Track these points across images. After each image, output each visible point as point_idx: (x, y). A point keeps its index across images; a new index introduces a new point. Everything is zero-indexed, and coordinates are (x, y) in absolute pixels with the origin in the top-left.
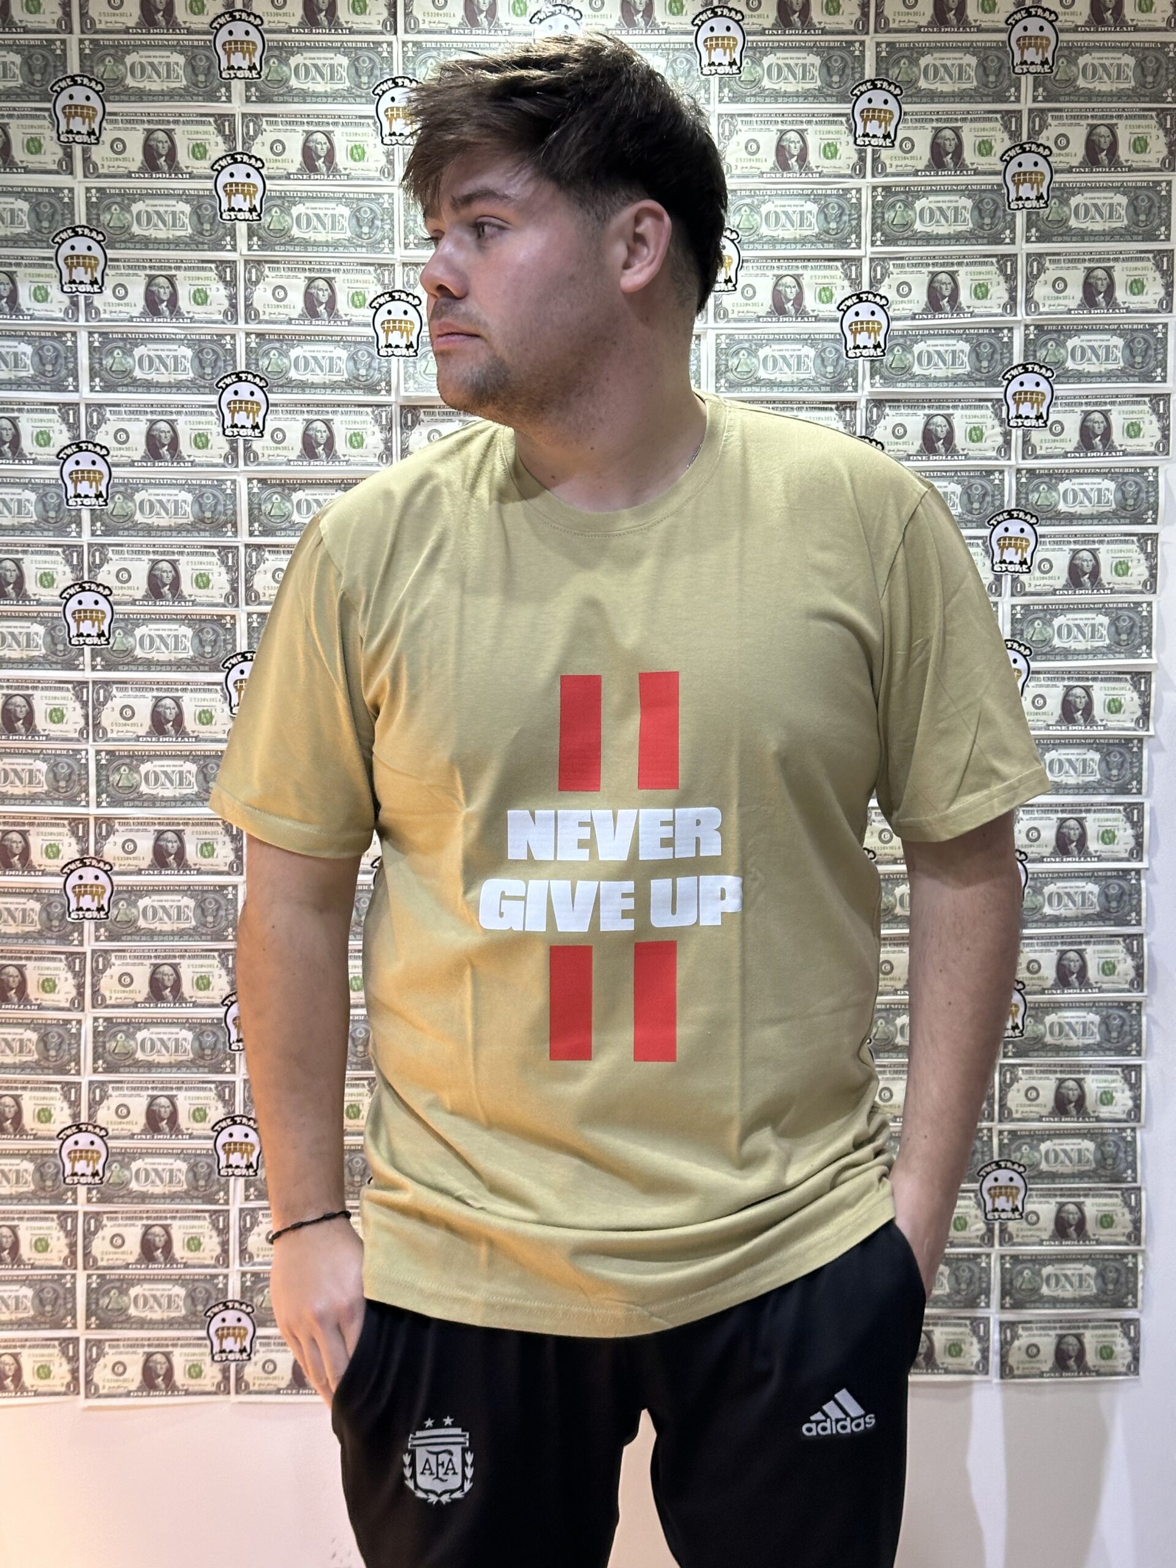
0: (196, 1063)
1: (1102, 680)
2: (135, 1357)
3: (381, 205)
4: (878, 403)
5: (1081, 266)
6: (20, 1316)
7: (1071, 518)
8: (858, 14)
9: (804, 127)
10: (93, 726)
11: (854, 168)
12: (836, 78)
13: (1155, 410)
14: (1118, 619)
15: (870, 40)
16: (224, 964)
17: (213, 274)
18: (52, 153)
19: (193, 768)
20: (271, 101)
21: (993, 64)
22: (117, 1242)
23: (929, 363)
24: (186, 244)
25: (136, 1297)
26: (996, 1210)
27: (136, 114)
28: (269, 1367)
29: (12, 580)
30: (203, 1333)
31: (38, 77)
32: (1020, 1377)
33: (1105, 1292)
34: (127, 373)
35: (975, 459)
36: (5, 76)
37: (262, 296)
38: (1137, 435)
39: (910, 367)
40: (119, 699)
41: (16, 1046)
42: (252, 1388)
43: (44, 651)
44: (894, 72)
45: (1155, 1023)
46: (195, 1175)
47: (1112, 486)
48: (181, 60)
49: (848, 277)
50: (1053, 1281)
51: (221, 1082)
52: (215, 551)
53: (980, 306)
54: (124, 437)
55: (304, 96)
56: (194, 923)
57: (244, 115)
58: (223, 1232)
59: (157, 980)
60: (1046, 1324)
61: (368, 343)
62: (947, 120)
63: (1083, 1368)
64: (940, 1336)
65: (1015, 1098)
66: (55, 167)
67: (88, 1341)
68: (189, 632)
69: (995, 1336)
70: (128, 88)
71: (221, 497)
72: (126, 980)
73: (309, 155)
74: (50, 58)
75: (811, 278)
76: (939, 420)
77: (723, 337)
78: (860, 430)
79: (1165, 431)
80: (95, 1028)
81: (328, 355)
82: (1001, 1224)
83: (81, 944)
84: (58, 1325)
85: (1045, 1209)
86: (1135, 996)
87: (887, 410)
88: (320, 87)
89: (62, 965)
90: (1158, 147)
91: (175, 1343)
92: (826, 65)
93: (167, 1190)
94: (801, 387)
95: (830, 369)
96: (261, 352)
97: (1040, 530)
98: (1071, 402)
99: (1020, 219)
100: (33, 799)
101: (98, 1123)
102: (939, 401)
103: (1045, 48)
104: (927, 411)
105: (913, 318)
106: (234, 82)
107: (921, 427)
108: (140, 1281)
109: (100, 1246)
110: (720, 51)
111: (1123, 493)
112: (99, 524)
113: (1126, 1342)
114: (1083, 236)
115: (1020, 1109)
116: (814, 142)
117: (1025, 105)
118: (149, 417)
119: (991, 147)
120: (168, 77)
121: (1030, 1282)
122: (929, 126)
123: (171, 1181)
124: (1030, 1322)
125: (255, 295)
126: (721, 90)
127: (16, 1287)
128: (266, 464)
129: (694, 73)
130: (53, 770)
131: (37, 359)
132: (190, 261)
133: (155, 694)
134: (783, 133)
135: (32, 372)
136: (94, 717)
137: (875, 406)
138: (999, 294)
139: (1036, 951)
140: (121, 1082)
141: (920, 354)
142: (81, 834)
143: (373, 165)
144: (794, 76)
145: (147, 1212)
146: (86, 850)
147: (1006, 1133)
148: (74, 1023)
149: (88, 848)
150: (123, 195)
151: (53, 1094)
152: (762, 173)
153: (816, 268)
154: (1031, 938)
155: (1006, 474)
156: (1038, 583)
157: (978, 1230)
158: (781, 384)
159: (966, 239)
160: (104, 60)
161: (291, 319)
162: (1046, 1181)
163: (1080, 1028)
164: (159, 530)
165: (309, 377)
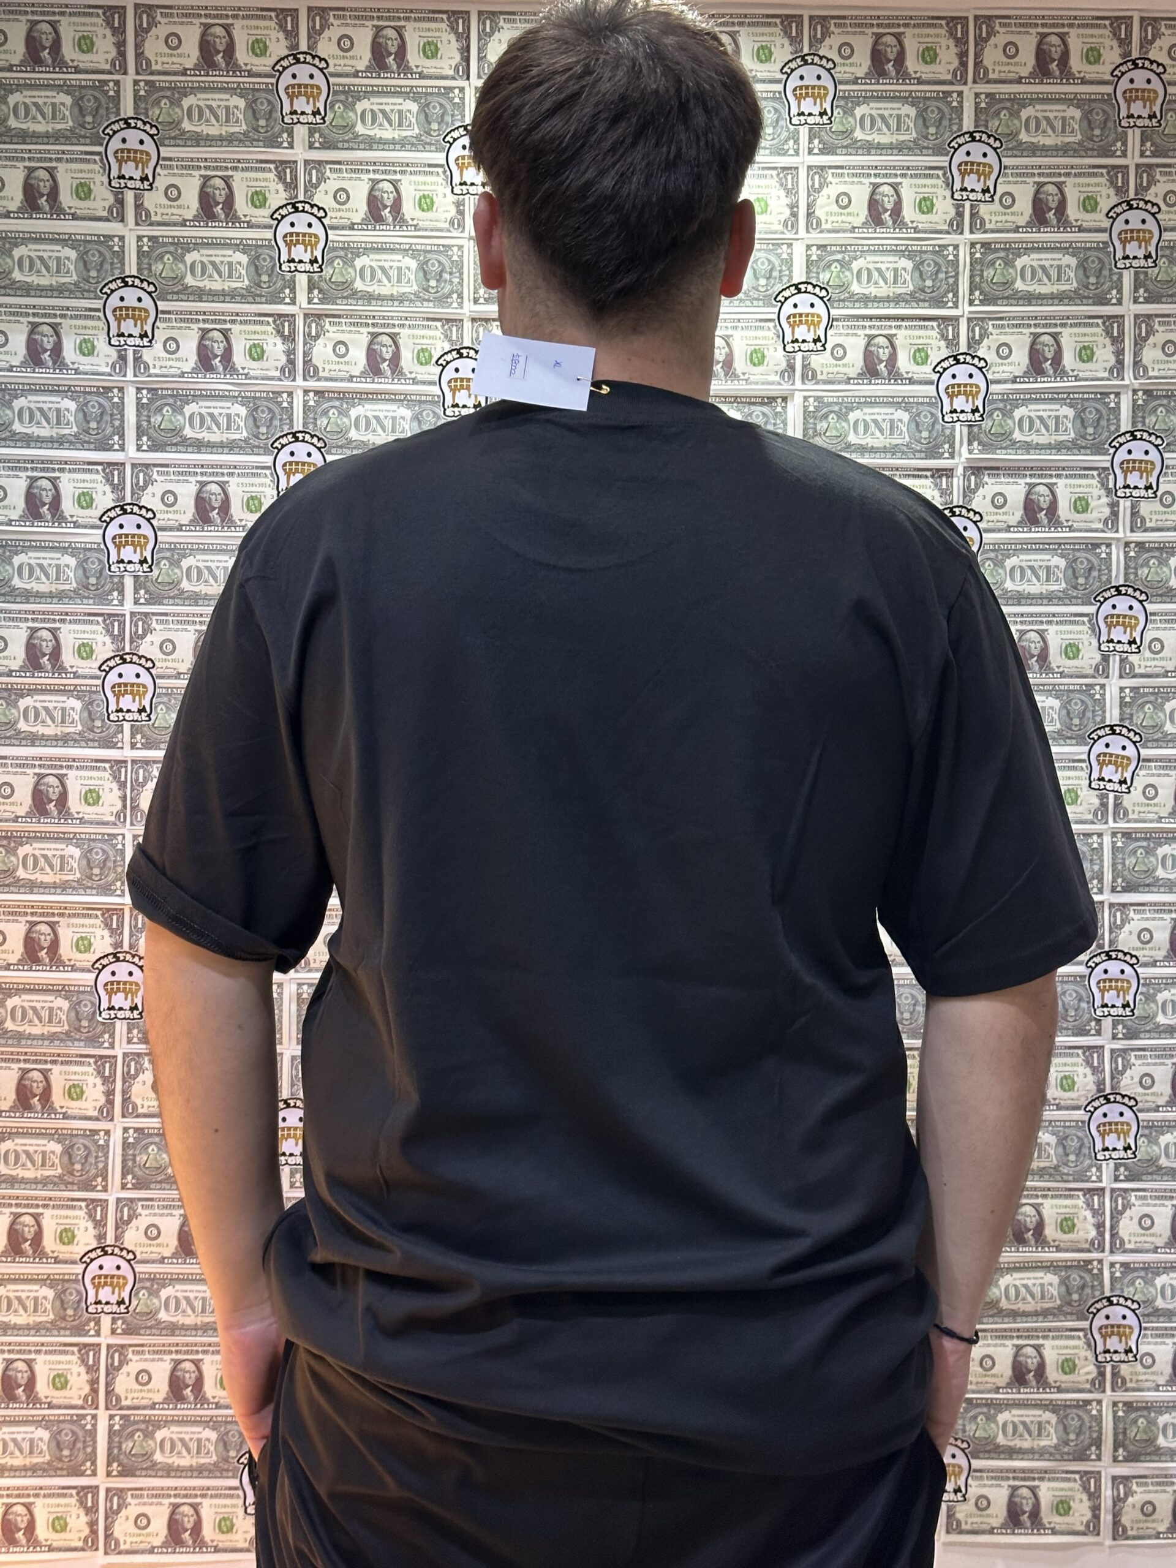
2: (159, 1508)
4: (976, 470)
6: (35, 1460)
8: (956, 63)
9: (899, 180)
10: (131, 809)
11: (951, 224)
12: (932, 130)
15: (969, 91)
17: (270, 329)
18: (102, 199)
20: (336, 148)
22: (143, 1378)
23: (1030, 429)
24: (243, 296)
25: (162, 1441)
26: (1107, 1351)
27: (192, 160)
30: (235, 1483)
31: (89, 119)
32: (1135, 1538)
34: (177, 431)
35: (1081, 531)
36: (54, 118)
37: (322, 352)
39: (1011, 433)
41: (38, 1158)
43: (80, 727)
44: (993, 124)
48: (241, 103)
49: (944, 337)
50: (1170, 1431)
53: (1086, 370)
54: (172, 499)
55: (371, 143)
57: (306, 162)
60: (1162, 1480)
61: (433, 402)
62: (1049, 175)
64: (1047, 1492)
65: (1128, 1227)
66: (105, 214)
67: (108, 1490)
70: (184, 132)
74: (103, 101)
75: (904, 337)
76: (1042, 489)
77: (811, 400)
78: (957, 499)
80: (125, 1139)
81: (390, 414)
82: (1113, 1368)
83: (112, 1046)
84: (77, 1472)
85: (1162, 1351)
87: (986, 479)
88: (388, 133)
89: (91, 1069)
91: (205, 1492)
92: (922, 116)
93: (199, 1320)
94: (894, 453)
95: (925, 434)
96: (320, 410)
97: (1150, 607)
99: (1128, 278)
100: (63, 887)
101: (126, 1245)
102: (1041, 469)
103: (1153, 102)
104: (1028, 480)
105: (1014, 382)
106: (297, 128)
108: (168, 1422)
109: (124, 1383)
110: (810, 100)
112: (142, 592)
115: (1133, 1239)
117: (1132, 159)
118: (199, 478)
119: (1097, 204)
120: (227, 121)
121: (1145, 1432)
123: (203, 1311)
124: (1145, 1477)
125: (315, 350)
126: (810, 141)
127: (31, 1429)
129: (782, 123)
130: (86, 856)
131: (81, 415)
132: (247, 314)
134: (876, 187)
135: (75, 429)
136: (132, 799)
137: (973, 474)
138: (1105, 357)
139: (1148, 1064)
140: (151, 1200)
141: (1021, 420)
142: (114, 926)
143: (443, 216)
144: (888, 127)
145: (177, 1345)
146: (120, 944)
147: (1118, 1266)
148: (102, 1133)
149: (122, 942)
150: (177, 244)
151: (77, 1213)
152: (854, 228)
153: (911, 327)
154: (1144, 1050)
155: (1113, 547)
156: (1149, 664)
157: (1088, 1373)
158: (873, 450)
159: (1070, 299)
160: (159, 102)
161: (352, 377)
162: (1161, 1319)
164: (207, 599)
165: (370, 438)
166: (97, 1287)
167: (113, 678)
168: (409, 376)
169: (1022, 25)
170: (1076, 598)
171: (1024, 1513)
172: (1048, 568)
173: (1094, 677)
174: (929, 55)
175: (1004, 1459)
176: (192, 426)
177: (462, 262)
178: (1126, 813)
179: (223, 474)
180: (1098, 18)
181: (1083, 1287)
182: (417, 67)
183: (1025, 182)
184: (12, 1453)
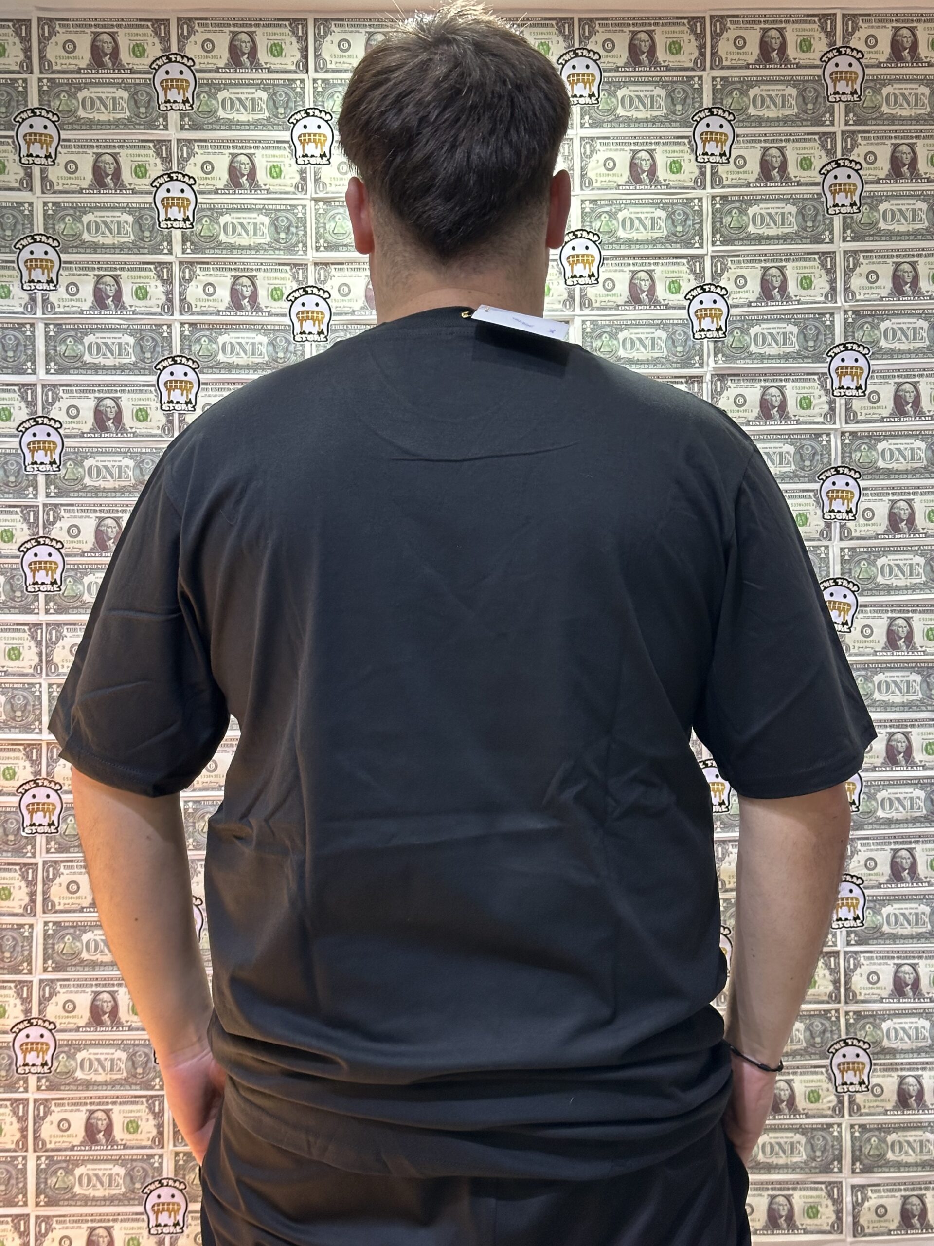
1: (920, 612)
2: (79, 1231)
3: (295, 215)
4: (721, 377)
5: (890, 261)
7: (889, 473)
8: (696, 54)
9: (653, 147)
10: (46, 662)
11: (696, 182)
12: (679, 107)
15: (707, 75)
17: (152, 274)
18: (14, 173)
20: (201, 129)
22: (64, 1125)
23: (764, 343)
24: (129, 248)
25: (80, 1177)
26: (845, 1084)
27: (86, 140)
30: (140, 1209)
32: (871, 1235)
34: (78, 358)
35: (806, 424)
37: (194, 291)
39: (748, 347)
40: (69, 639)
46: (133, 1063)
48: (125, 95)
49: (693, 271)
50: (897, 1148)
53: (806, 295)
54: (75, 412)
55: (230, 125)
57: (178, 141)
58: (158, 1115)
61: (284, 331)
64: (799, 1199)
65: (859, 982)
66: (17, 185)
67: (37, 1217)
69: (848, 1199)
70: (80, 119)
72: (73, 887)
73: (234, 173)
75: (660, 271)
76: (774, 391)
77: (588, 323)
80: (45, 931)
81: (250, 341)
82: (850, 1096)
83: (34, 855)
85: (889, 1083)
87: (729, 383)
88: (244, 117)
89: (16, 875)
91: (116, 1218)
92: (670, 95)
93: (108, 1078)
94: (655, 365)
95: (680, 349)
96: (193, 339)
97: (863, 484)
98: (886, 375)
101: (47, 1018)
102: (773, 375)
104: (763, 384)
105: (749, 306)
106: (169, 113)
108: (84, 1161)
109: (48, 1130)
110: (581, 85)
112: (52, 487)
114: (891, 236)
115: (863, 992)
116: (662, 159)
117: (839, 127)
119: (811, 163)
120: (114, 109)
121: (877, 1148)
122: (758, 145)
123: (112, 1070)
124: (878, 1185)
125: (188, 291)
126: (582, 117)
132: (133, 263)
136: (47, 654)
137: (719, 380)
138: (821, 285)
139: (872, 850)
140: (68, 980)
141: (756, 336)
142: (34, 758)
143: (288, 182)
144: (644, 105)
145: (91, 1098)
146: (38, 773)
147: (851, 1014)
148: (27, 927)
149: (40, 770)
150: (75, 208)
151: (7, 992)
152: (619, 186)
153: (666, 264)
154: (867, 838)
155: (832, 436)
156: (863, 529)
157: (830, 1102)
158: (638, 362)
159: (792, 239)
161: (219, 311)
162: (888, 1057)
163: (912, 918)
164: (106, 492)
165: (235, 360)
166: (25, 1052)
167: (29, 557)
168: (265, 310)
169: (748, 22)
170: (804, 477)
171: (781, 1217)
172: (781, 454)
173: (819, 540)
174: (675, 48)
175: (765, 1173)
176: (90, 353)
177: (305, 218)
179: (116, 391)
180: (808, 15)
181: (824, 1032)
182: (266, 63)
183: (754, 147)
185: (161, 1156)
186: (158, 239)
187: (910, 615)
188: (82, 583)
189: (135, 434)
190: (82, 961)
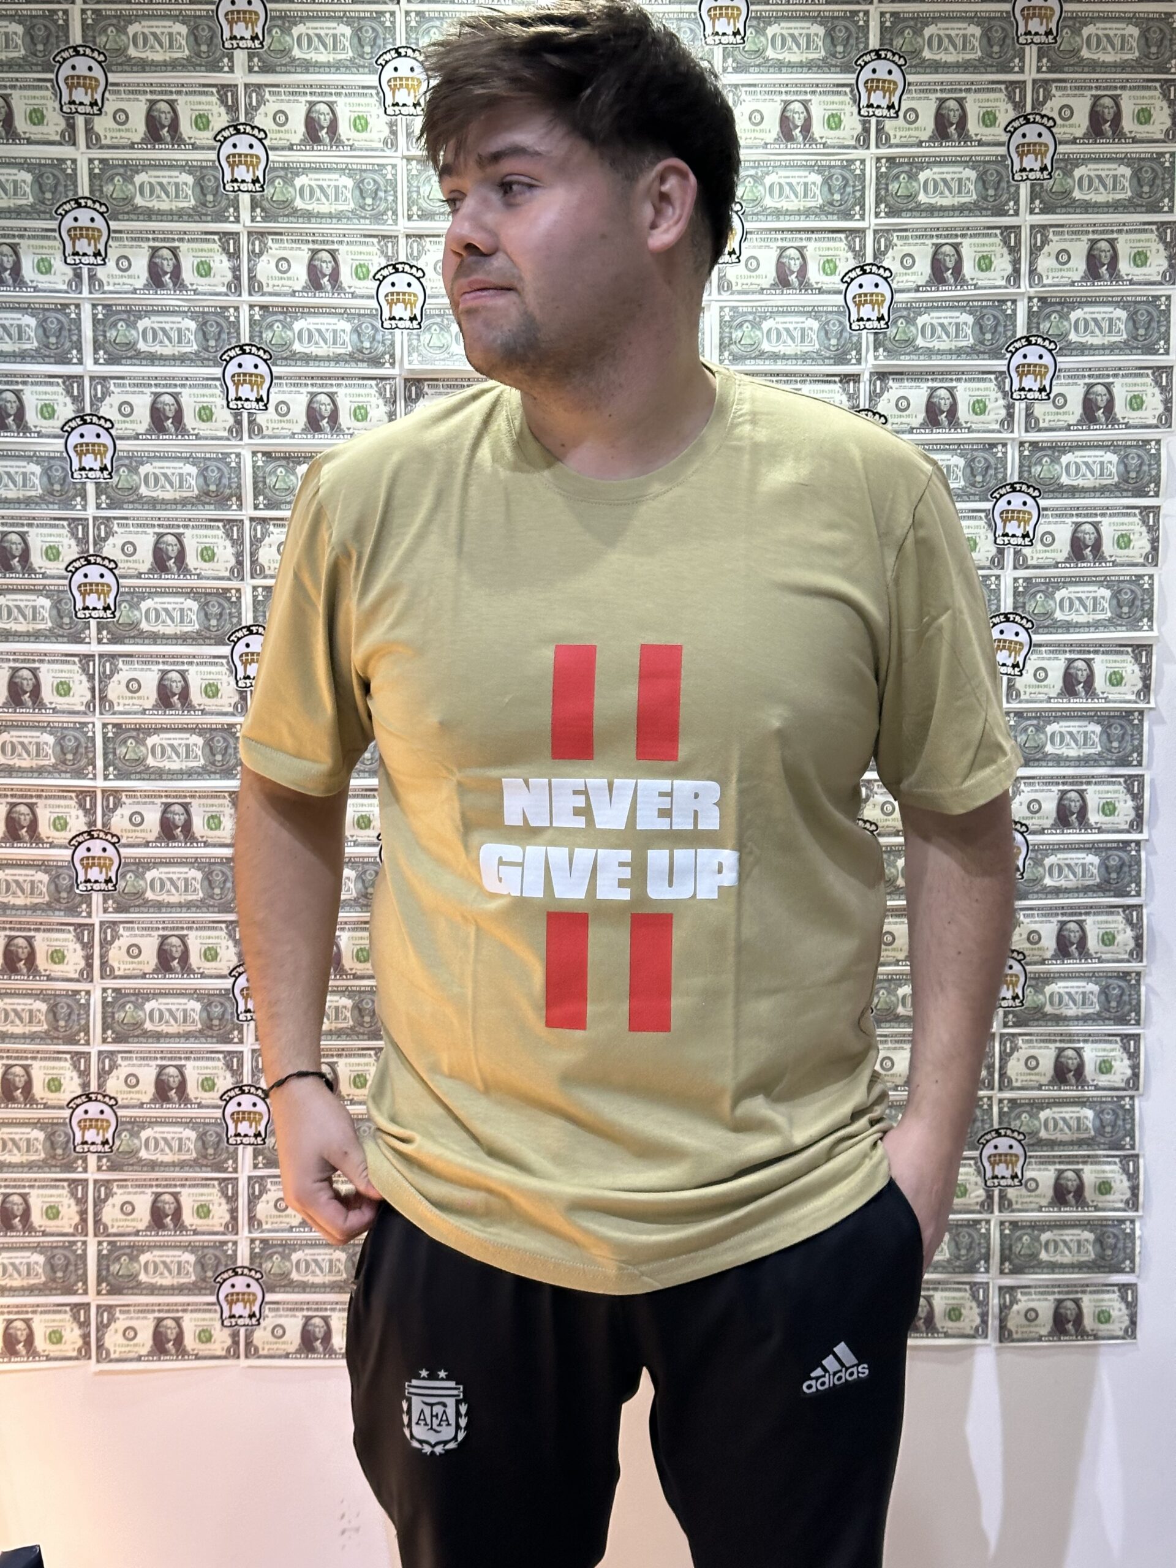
0: (206, 1033)
1: (1103, 653)
2: (145, 1322)
4: (882, 376)
5: (1085, 238)
6: (32, 1282)
7: (1073, 491)
9: (808, 97)
10: (100, 699)
11: (858, 139)
12: (840, 49)
13: (1158, 383)
14: (1119, 592)
15: (874, 10)
16: (231, 936)
17: (216, 246)
18: (55, 124)
19: (200, 741)
20: (274, 71)
21: (997, 35)
22: (128, 1209)
23: (932, 335)
24: (190, 215)
25: (146, 1264)
26: (995, 1177)
27: (138, 85)
28: (278, 1332)
29: (17, 553)
30: (213, 1299)
32: (1019, 1340)
33: (1102, 1257)
34: (131, 345)
35: (978, 431)
36: (7, 46)
37: (265, 268)
38: (1140, 407)
39: (914, 340)
40: (125, 672)
41: (26, 1016)
42: (261, 1352)
43: (50, 624)
44: (898, 42)
45: (1156, 994)
46: (204, 1143)
47: (1115, 458)
48: (184, 30)
49: (851, 249)
50: (1052, 1247)
51: (229, 1053)
52: (220, 524)
53: (983, 278)
54: (128, 410)
55: (307, 66)
56: (201, 895)
57: (246, 86)
58: (232, 1199)
59: (165, 951)
60: (1045, 1289)
61: (371, 316)
62: (951, 91)
63: (1081, 1332)
64: (940, 1300)
65: (1015, 1067)
66: (58, 138)
67: (99, 1307)
68: (195, 606)
69: (994, 1301)
70: (130, 59)
71: (226, 470)
72: (135, 951)
73: (312, 126)
74: (53, 29)
75: (815, 249)
76: (943, 393)
77: (727, 310)
78: (863, 403)
79: (1167, 403)
80: (104, 999)
81: (331, 327)
82: (1001, 1191)
83: (89, 915)
84: (69, 1291)
85: (1045, 1176)
86: (1134, 966)
87: (891, 383)
88: (323, 57)
89: (71, 936)
90: (1162, 118)
91: (186, 1308)
92: (830, 35)
93: (176, 1158)
94: (804, 360)
95: (834, 342)
96: (264, 324)
97: (1043, 503)
98: (1074, 375)
99: (1024, 190)
100: (40, 771)
101: (108, 1092)
102: (942, 373)
103: (1049, 19)
104: (930, 384)
105: (917, 290)
106: (237, 52)
107: (925, 400)
108: (150, 1247)
109: (110, 1213)
111: (1126, 466)
112: (103, 497)
113: (1123, 1306)
114: (1087, 207)
115: (1020, 1078)
116: (818, 113)
117: (1030, 75)
118: (154, 390)
119: (995, 118)
120: (171, 46)
121: (1029, 1247)
122: (933, 96)
123: (180, 1149)
124: (1029, 1287)
125: (259, 267)
126: (725, 59)
127: (28, 1254)
128: (270, 437)
129: (697, 43)
130: (60, 742)
131: (40, 331)
132: (193, 233)
133: (161, 667)
134: (787, 103)
135: (36, 344)
136: (100, 690)
137: (879, 379)
138: (1003, 266)
139: (1036, 922)
140: (130, 1052)
141: (924, 327)
142: (88, 807)
143: (375, 136)
144: (798, 46)
145: (157, 1180)
146: (92, 823)
147: (1006, 1102)
148: (83, 993)
149: (95, 821)
151: (62, 1064)
152: (766, 144)
153: (820, 239)
154: (1032, 909)
155: (1009, 447)
156: (1041, 556)
157: (978, 1196)
158: (784, 357)
159: (970, 210)
160: (105, 31)
161: (294, 292)
162: (1045, 1149)
163: (1079, 998)
164: (164, 504)
165: (313, 350)
166: (83, 1129)
167: (78, 578)
168: (348, 290)
172: (948, 467)
173: (990, 568)
176: (145, 340)
178: (1018, 695)
183: (928, 99)
184: (11, 1276)
185: (235, 1243)
186: (224, 203)
187: (1091, 656)
188: (139, 609)
189: (198, 437)
190: (146, 1032)
